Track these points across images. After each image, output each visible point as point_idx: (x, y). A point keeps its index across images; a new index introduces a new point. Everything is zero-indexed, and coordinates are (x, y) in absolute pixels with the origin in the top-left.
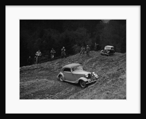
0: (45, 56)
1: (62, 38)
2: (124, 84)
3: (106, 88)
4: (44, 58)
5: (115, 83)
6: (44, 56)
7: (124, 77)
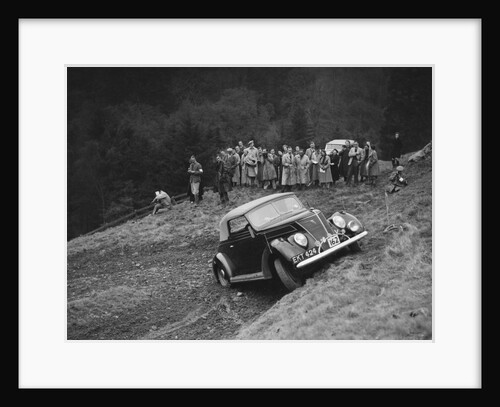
0: (122, 200)
1: (174, 131)
2: (406, 272)
3: (342, 294)
4: (118, 209)
5: (376, 272)
6: (119, 202)
7: (403, 247)
